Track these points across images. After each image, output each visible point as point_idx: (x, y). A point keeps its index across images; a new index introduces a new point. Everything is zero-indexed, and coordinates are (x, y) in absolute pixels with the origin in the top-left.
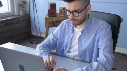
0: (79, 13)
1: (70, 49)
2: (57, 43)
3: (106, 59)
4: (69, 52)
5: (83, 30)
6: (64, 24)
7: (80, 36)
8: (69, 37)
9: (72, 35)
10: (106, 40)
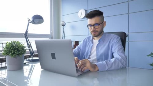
0: (99, 25)
1: (90, 55)
2: (80, 53)
3: (121, 57)
4: (89, 58)
5: (99, 40)
6: (86, 40)
7: (98, 44)
8: (89, 47)
9: (91, 45)
10: (118, 46)
